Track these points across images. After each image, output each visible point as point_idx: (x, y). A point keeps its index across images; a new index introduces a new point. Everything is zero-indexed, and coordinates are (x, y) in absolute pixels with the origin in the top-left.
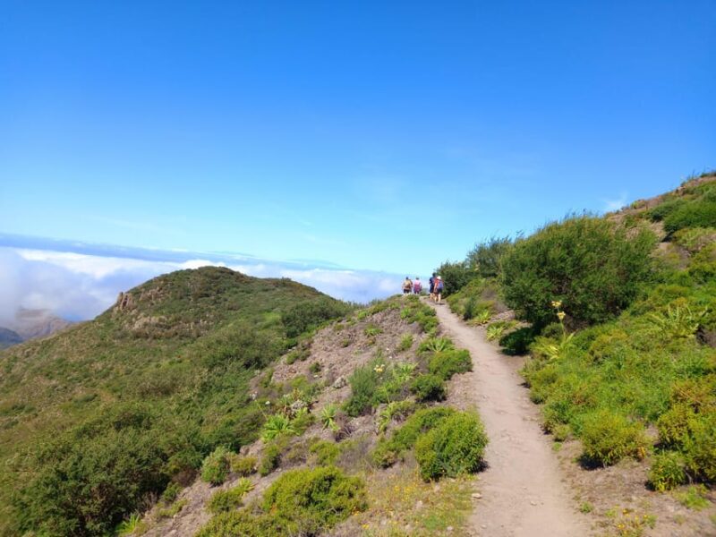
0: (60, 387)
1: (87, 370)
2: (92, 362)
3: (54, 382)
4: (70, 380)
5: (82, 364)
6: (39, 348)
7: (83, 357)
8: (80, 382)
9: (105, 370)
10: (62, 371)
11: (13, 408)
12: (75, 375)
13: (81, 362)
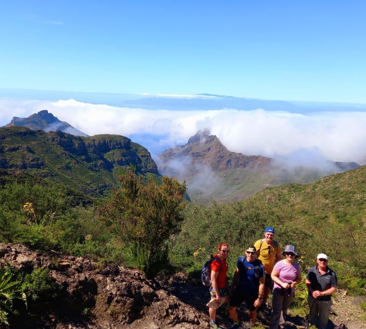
0: (330, 205)
1: (350, 198)
2: (355, 193)
3: (327, 201)
4: (337, 203)
5: (348, 192)
6: (333, 177)
7: (350, 188)
8: (343, 205)
9: (361, 201)
10: (334, 195)
11: (302, 212)
12: (341, 199)
13: (348, 191)
